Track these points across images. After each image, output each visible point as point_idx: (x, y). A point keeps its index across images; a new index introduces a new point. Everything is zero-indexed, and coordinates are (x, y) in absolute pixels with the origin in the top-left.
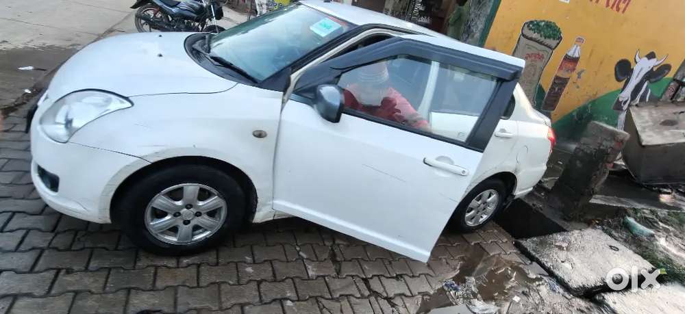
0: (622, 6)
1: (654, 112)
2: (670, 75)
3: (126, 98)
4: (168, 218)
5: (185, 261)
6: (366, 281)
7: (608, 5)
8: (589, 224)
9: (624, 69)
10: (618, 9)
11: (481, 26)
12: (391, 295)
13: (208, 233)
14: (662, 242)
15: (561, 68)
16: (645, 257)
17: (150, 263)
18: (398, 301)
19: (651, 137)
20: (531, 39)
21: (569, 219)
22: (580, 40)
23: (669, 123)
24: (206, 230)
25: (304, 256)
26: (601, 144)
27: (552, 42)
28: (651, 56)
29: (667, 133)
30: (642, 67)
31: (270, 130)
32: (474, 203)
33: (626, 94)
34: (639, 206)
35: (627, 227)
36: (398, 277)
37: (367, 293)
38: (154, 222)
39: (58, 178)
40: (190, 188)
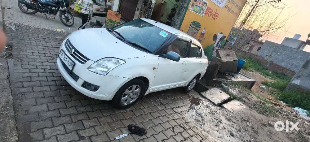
0: (216, 18)
1: (224, 51)
2: (225, 39)
3: (123, 60)
4: (127, 96)
5: (128, 110)
6: (172, 109)
7: (212, 18)
8: (213, 86)
9: (215, 37)
11: (179, 22)
12: (179, 112)
14: (230, 90)
15: (200, 37)
16: (228, 94)
17: (120, 112)
18: (181, 113)
19: (225, 59)
20: (193, 27)
21: (208, 85)
22: (205, 28)
23: (228, 55)
24: (133, 99)
25: (156, 104)
26: (216, 63)
27: (198, 28)
28: (221, 33)
29: (228, 58)
30: (220, 36)
31: (156, 67)
32: (191, 83)
33: (215, 45)
34: (223, 80)
35: (222, 86)
36: (179, 107)
37: (175, 112)
38: (123, 98)
39: (99, 87)
40: (135, 86)
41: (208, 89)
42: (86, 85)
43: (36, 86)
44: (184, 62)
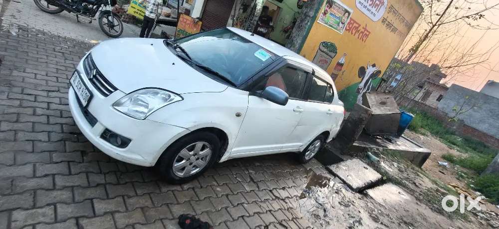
0: (364, 39)
1: (376, 97)
2: (380, 76)
3: (179, 95)
4: (183, 161)
5: (186, 187)
6: (271, 191)
7: (358, 38)
8: (352, 156)
9: (362, 71)
10: (363, 40)
11: (299, 42)
12: (284, 198)
13: (198, 169)
14: (382, 164)
15: (335, 69)
16: (378, 172)
17: (168, 189)
18: (287, 201)
19: (376, 110)
20: (323, 51)
21: (343, 154)
22: (345, 55)
23: (383, 103)
24: (197, 167)
25: (240, 180)
26: (361, 115)
27: (332, 54)
28: (374, 66)
29: (382, 108)
30: (370, 71)
31: (243, 113)
32: (311, 147)
33: (362, 85)
34: (372, 146)
35: (368, 157)
36: (284, 188)
37: (274, 198)
38: (176, 165)
39: (130, 140)
40: (199, 144)
41: (343, 160)
42: (108, 135)
43: (23, 131)
44: (298, 107)
